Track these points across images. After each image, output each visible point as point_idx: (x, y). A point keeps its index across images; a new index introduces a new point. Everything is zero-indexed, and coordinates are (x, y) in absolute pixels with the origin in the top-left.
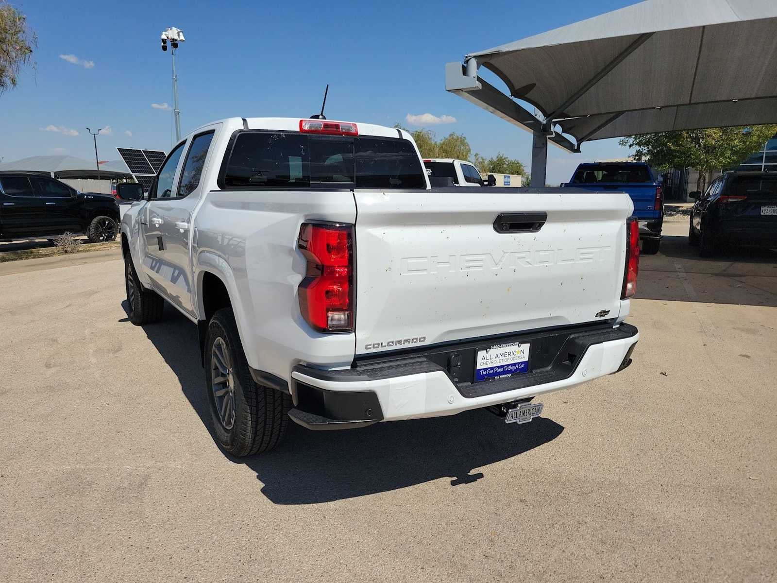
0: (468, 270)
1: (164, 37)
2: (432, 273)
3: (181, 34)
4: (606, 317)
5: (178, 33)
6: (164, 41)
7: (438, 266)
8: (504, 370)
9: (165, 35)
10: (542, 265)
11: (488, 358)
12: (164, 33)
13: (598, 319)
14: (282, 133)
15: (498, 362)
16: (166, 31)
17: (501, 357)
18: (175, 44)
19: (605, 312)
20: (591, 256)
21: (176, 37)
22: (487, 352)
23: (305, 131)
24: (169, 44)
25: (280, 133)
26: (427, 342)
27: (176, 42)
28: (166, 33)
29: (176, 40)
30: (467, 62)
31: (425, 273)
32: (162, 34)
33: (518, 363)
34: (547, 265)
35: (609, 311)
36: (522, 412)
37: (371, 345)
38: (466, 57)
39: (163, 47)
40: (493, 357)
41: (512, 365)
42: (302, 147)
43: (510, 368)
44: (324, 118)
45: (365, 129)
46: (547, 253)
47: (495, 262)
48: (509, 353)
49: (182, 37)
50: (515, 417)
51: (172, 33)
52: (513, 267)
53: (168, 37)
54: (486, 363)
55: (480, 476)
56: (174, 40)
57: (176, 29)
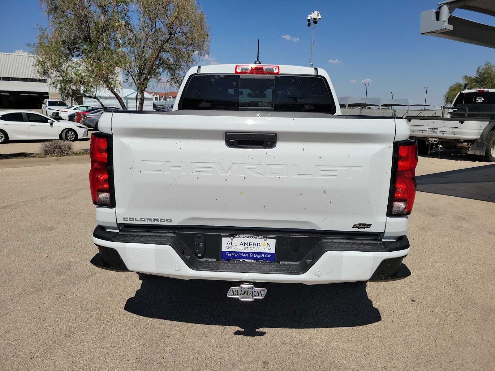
0: (198, 174)
1: (309, 18)
2: (166, 173)
3: (319, 14)
4: (367, 230)
5: (318, 14)
6: (309, 21)
7: (171, 169)
8: (250, 255)
9: (310, 16)
10: (274, 176)
11: (233, 244)
12: (309, 15)
13: (356, 230)
14: (221, 75)
15: (243, 248)
16: (311, 14)
17: (246, 246)
18: (315, 21)
19: (365, 226)
20: (335, 173)
21: (316, 17)
22: (232, 240)
23: (238, 73)
24: (311, 22)
25: (220, 75)
26: (174, 223)
27: (316, 20)
28: (311, 15)
29: (316, 19)
30: (440, 8)
31: (160, 173)
32: (308, 16)
33: (265, 254)
34: (280, 177)
35: (370, 225)
36: (243, 291)
37: (127, 218)
38: (440, 5)
39: (308, 24)
40: (238, 244)
41: (258, 253)
42: (235, 83)
43: (256, 255)
44: (260, 63)
45: (287, 69)
46: (281, 167)
47: (224, 171)
48: (254, 244)
49: (320, 17)
50: (236, 293)
51: (315, 15)
52: (243, 175)
53: (311, 18)
54: (231, 248)
55: (263, 334)
56: (315, 19)
57: (317, 12)
